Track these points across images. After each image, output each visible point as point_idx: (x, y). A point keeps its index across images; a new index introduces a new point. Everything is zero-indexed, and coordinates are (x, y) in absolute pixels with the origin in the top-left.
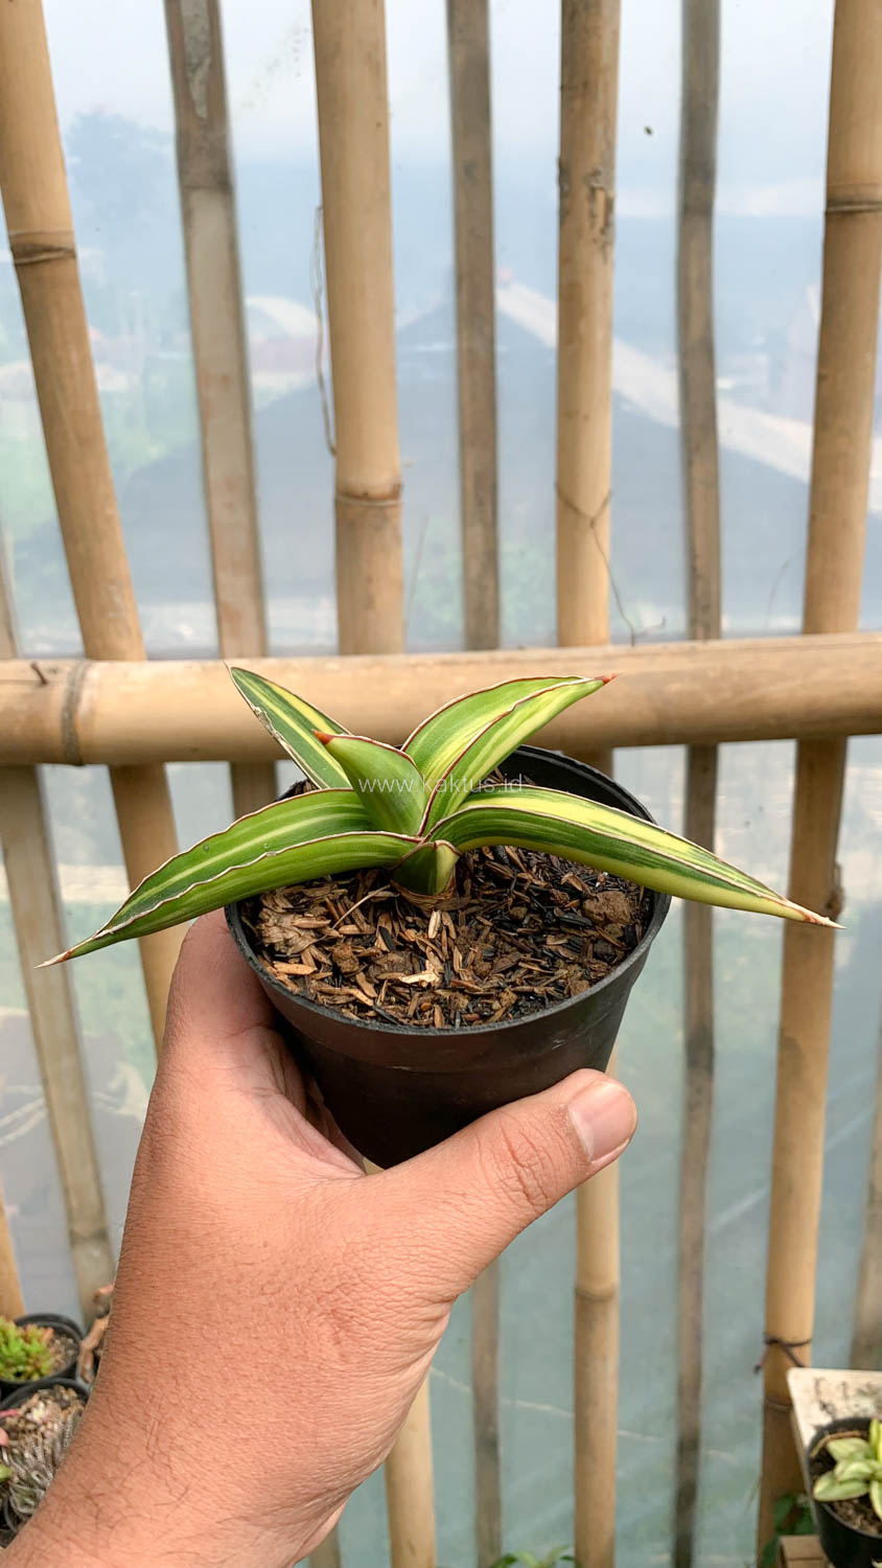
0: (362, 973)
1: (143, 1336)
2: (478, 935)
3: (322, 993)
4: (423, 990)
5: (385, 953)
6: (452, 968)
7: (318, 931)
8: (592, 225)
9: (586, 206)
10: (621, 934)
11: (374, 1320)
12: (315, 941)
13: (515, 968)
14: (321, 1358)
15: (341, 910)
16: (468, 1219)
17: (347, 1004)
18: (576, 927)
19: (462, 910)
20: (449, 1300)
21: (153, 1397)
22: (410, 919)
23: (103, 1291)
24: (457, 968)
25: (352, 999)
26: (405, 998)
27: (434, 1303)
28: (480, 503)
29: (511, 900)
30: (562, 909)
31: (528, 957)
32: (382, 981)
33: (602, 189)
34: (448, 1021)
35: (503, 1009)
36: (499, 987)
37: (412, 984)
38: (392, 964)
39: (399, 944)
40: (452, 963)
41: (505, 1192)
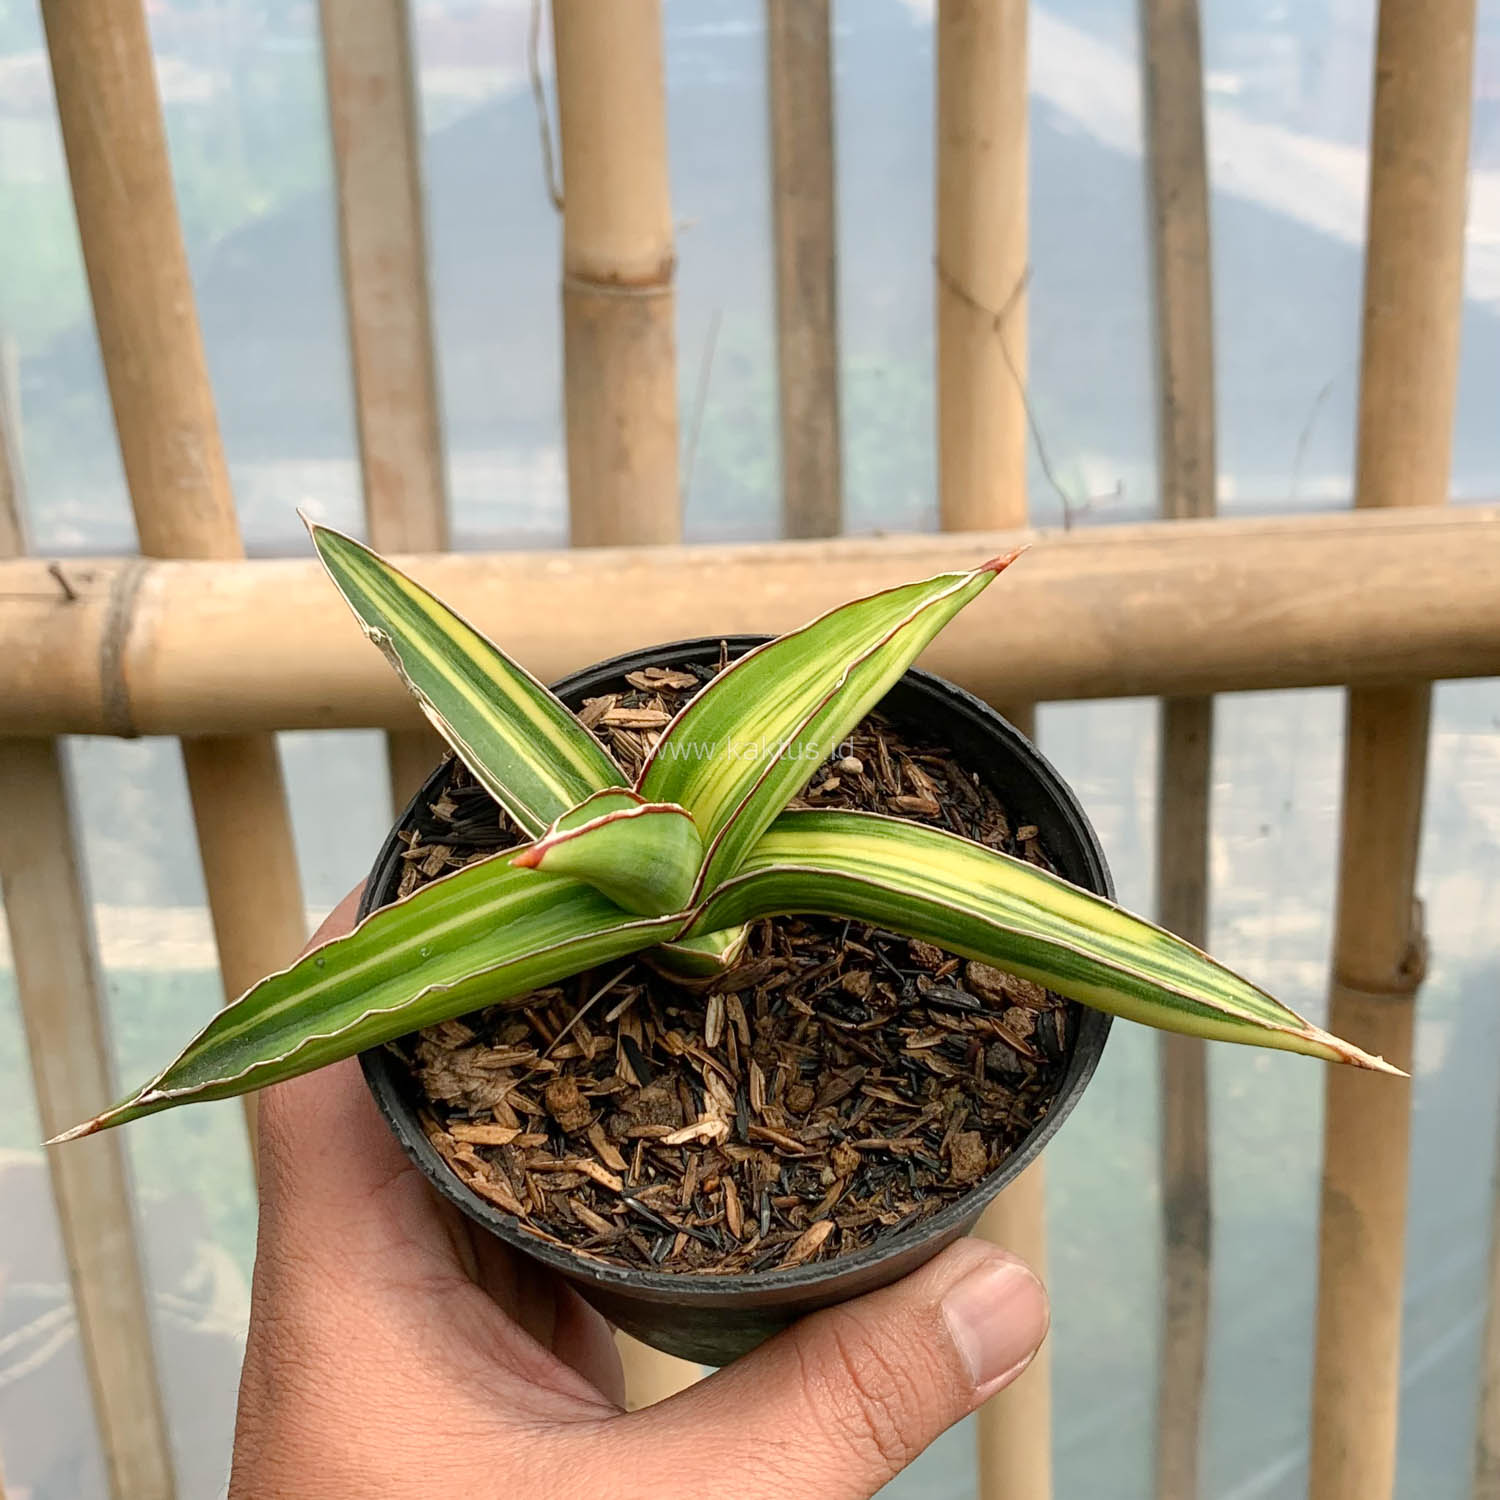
0: (598, 1127)
2: (790, 1031)
3: (533, 1170)
4: (704, 1148)
5: (635, 1088)
6: (749, 1103)
7: (519, 1069)
10: (1031, 1029)
12: (515, 1082)
13: (856, 1094)
15: (555, 1022)
17: (579, 1188)
18: (955, 1011)
19: (760, 984)
22: (673, 1012)
24: (757, 1103)
25: (585, 1179)
26: (675, 1168)
29: (840, 958)
30: (932, 977)
31: (877, 1073)
32: (634, 1141)
34: (750, 1214)
35: (840, 1186)
36: (831, 1136)
37: (684, 1144)
38: (648, 1108)
39: (656, 1063)
40: (748, 1093)
41: (846, 1439)
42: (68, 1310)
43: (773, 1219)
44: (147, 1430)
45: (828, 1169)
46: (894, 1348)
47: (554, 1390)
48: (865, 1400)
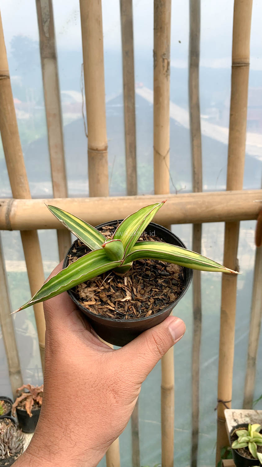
0: (109, 300)
2: (138, 282)
3: (99, 308)
4: (127, 302)
5: (114, 293)
6: (134, 294)
8: (164, 69)
9: (162, 64)
10: (178, 277)
12: (94, 294)
13: (151, 290)
18: (165, 276)
19: (132, 274)
22: (119, 280)
23: (19, 389)
25: (108, 309)
26: (123, 306)
27: (139, 384)
28: (131, 152)
29: (145, 269)
30: (160, 270)
31: (154, 287)
32: (116, 302)
33: (166, 59)
34: (137, 311)
35: (152, 305)
36: (149, 297)
37: (124, 301)
38: (117, 296)
39: (117, 289)
40: (133, 292)
43: (142, 312)
45: (149, 302)
46: (162, 336)
48: (157, 345)
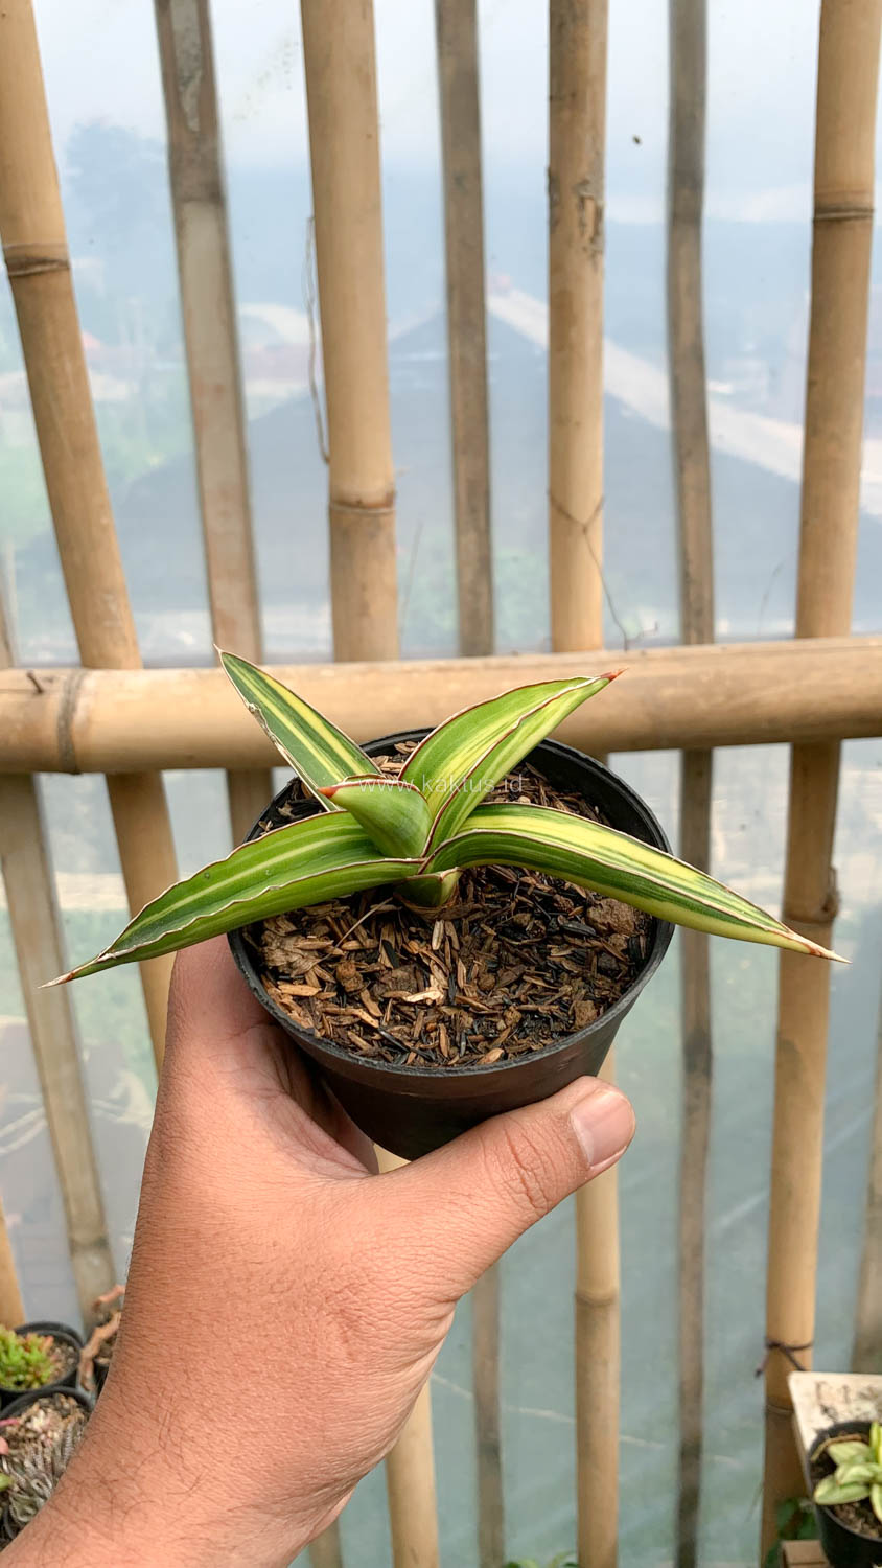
0: (366, 991)
1: (155, 1330)
2: (482, 945)
3: (327, 1013)
4: (428, 1007)
5: (389, 969)
6: (456, 983)
7: (321, 951)
10: (625, 946)
11: (382, 1320)
12: (319, 960)
13: (519, 981)
14: (329, 1356)
15: (344, 927)
16: (474, 1220)
17: (353, 1025)
18: (580, 936)
19: (466, 917)
20: (455, 1300)
21: (165, 1389)
22: (413, 930)
24: (461, 983)
25: (357, 1020)
26: (410, 1017)
27: (440, 1302)
29: (513, 905)
30: (566, 916)
31: (532, 970)
32: (387, 1000)
34: (454, 1044)
35: (509, 1029)
36: (504, 1004)
37: (416, 1003)
38: (396, 981)
39: (405, 958)
40: (456, 978)
41: (510, 1194)
42: (41, 1110)
43: (467, 1048)
44: (87, 1180)
45: (502, 1021)
46: (540, 1139)
47: (334, 1160)
48: (522, 1171)
